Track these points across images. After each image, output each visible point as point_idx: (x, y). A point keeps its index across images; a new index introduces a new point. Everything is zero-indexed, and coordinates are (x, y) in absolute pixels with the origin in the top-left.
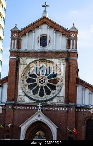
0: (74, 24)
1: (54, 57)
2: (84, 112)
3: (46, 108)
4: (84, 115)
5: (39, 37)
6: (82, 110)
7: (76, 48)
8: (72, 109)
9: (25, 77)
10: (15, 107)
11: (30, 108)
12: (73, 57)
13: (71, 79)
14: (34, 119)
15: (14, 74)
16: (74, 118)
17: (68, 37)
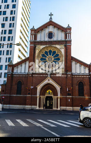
0: (69, 25)
1: (57, 44)
2: (77, 77)
3: (53, 76)
4: (77, 79)
5: (47, 33)
6: (76, 76)
7: (71, 38)
8: (69, 76)
9: (39, 57)
10: (34, 75)
11: (43, 76)
12: (69, 44)
13: (68, 57)
14: (46, 82)
15: (33, 55)
16: (71, 81)
17: (66, 32)
